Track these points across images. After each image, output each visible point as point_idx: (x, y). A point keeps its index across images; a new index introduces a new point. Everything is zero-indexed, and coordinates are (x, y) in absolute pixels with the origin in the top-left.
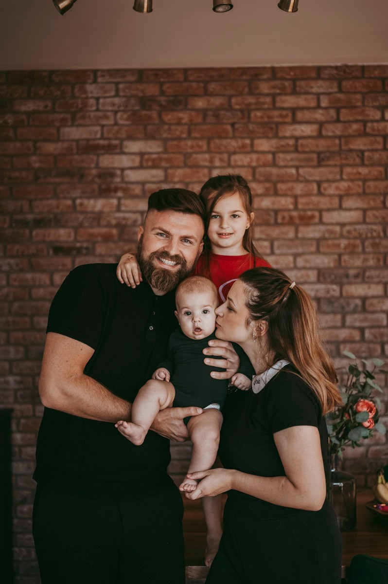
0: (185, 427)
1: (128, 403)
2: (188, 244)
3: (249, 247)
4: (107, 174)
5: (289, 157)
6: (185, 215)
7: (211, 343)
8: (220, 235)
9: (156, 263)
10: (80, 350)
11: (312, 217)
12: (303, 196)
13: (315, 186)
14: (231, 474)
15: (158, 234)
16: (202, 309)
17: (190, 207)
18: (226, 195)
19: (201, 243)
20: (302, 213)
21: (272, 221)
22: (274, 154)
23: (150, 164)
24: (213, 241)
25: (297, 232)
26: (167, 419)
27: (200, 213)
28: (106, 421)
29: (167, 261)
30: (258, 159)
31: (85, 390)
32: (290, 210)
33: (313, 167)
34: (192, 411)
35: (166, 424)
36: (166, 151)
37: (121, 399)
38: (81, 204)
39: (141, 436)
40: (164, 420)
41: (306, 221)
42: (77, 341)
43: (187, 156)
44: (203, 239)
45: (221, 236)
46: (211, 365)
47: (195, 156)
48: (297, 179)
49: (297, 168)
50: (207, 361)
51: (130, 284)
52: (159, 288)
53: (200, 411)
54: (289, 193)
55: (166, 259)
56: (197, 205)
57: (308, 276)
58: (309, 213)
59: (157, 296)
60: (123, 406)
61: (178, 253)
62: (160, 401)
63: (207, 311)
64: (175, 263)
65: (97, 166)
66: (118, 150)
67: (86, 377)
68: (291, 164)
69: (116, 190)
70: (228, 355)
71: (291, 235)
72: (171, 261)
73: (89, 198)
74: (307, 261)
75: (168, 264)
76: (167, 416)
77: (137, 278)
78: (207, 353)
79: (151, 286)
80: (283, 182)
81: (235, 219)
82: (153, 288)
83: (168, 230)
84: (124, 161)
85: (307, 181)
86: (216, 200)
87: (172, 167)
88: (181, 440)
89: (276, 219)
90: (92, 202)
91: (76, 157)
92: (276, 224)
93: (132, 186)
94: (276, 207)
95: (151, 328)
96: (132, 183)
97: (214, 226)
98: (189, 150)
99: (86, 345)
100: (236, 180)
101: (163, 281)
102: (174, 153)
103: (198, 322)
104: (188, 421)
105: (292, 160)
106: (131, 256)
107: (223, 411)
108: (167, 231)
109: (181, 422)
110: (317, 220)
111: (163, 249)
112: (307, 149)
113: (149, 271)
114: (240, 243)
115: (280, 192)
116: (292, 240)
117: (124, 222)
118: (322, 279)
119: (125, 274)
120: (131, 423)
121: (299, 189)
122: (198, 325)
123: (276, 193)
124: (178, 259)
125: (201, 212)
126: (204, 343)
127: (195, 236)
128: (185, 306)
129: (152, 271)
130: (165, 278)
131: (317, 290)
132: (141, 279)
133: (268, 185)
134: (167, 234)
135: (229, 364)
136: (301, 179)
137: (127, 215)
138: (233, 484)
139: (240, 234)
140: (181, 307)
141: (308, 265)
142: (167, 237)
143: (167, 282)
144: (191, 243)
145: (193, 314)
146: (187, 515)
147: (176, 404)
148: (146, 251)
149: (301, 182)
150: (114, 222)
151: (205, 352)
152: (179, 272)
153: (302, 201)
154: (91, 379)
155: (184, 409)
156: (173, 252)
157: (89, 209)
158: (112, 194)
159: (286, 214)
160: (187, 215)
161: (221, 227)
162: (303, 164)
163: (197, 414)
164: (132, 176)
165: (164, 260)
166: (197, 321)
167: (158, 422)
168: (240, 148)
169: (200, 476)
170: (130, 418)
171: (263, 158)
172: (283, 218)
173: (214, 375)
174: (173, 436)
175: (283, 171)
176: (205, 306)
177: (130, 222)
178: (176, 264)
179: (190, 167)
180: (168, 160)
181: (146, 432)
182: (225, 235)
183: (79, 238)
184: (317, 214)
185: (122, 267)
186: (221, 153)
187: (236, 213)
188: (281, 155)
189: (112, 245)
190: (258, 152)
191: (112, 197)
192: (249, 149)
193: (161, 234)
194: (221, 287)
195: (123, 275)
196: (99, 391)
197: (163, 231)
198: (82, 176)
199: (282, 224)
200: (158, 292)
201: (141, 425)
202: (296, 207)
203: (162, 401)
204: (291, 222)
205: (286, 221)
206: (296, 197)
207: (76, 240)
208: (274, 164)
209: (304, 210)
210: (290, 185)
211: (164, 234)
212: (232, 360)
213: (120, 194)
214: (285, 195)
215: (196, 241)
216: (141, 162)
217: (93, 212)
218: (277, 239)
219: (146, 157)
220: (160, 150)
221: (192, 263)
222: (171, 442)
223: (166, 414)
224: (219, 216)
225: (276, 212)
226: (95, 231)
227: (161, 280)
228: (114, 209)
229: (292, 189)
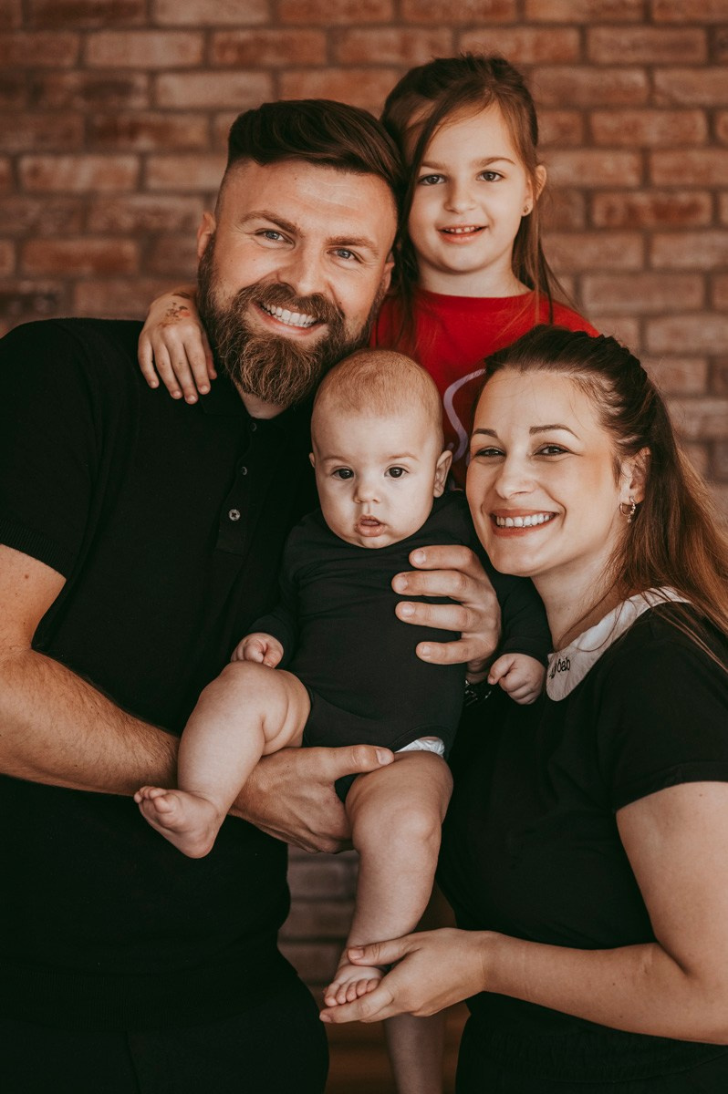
0: (339, 807)
1: (166, 737)
2: (349, 264)
3: (533, 267)
4: (111, 86)
5: (625, 37)
6: (341, 175)
7: (417, 558)
8: (446, 232)
9: (253, 318)
10: (23, 578)
11: (693, 209)
12: (665, 149)
13: (700, 121)
14: (481, 944)
15: (260, 233)
16: (387, 465)
17: (356, 151)
18: (461, 111)
19: (387, 262)
20: (662, 198)
21: (578, 220)
22: (583, 29)
23: (231, 56)
24: (427, 253)
25: (648, 250)
26: (287, 783)
27: (386, 170)
28: (99, 791)
29: (287, 313)
30: (538, 45)
31: (37, 697)
32: (626, 190)
33: (696, 66)
34: (362, 757)
35: (284, 800)
36: (275, 22)
37: (144, 724)
38: (35, 172)
39: (207, 833)
40: (276, 787)
41: (674, 218)
42: (12, 550)
43: (335, 34)
44: (394, 249)
45: (448, 236)
46: (416, 623)
47: (358, 34)
48: (650, 102)
49: (649, 69)
50: (406, 612)
51: (181, 388)
52: (264, 394)
53: (385, 756)
54: (626, 139)
55: (284, 308)
56: (379, 147)
57: (680, 376)
58: (684, 198)
59: (254, 418)
60: (150, 743)
61: (320, 289)
62: (267, 724)
63: (401, 470)
64: (310, 319)
65: (81, 64)
66: (139, 19)
67: (39, 657)
68: (632, 57)
69: (133, 130)
70: (468, 593)
71: (632, 259)
72: (301, 313)
73: (57, 153)
74: (676, 334)
75: (290, 323)
76: (284, 773)
77: (201, 370)
78: (407, 588)
79: (239, 387)
80: (609, 108)
81: (490, 183)
82: (244, 395)
83: (292, 222)
84: (158, 49)
85: (677, 107)
86: (432, 129)
87: (292, 67)
88: (327, 846)
89: (588, 216)
90: (65, 165)
91: (21, 38)
92: (589, 228)
93: (180, 121)
94: (589, 180)
95: (235, 515)
96: (181, 111)
97: (428, 207)
98: (343, 19)
99: (42, 564)
100: (490, 69)
101: (275, 373)
102: (299, 27)
103: (372, 504)
104: (348, 789)
105: (635, 46)
106: (181, 302)
107: (453, 759)
108: (289, 224)
109: (329, 793)
110: (705, 217)
111: (274, 277)
112: (678, 17)
113: (232, 341)
114: (505, 260)
115: (601, 137)
116: (633, 274)
117: (155, 223)
118: (719, 385)
119: (164, 357)
120: (180, 794)
121: (654, 128)
122: (374, 511)
123: (589, 141)
124: (320, 308)
125: (390, 167)
126: (397, 557)
127: (372, 238)
128: (335, 454)
129: (243, 343)
130: (280, 362)
131: (706, 418)
132: (214, 374)
133: (565, 118)
134: (288, 234)
135: (471, 617)
136: (659, 99)
137: (166, 203)
138: (490, 974)
139: (507, 230)
140: (325, 455)
141: (679, 345)
142: (287, 240)
143: (286, 374)
144: (358, 259)
145: (358, 477)
146: (341, 1066)
147: (314, 736)
148: (225, 284)
149: (661, 109)
150: (127, 222)
151: (400, 584)
152: (324, 346)
153: (662, 162)
154: (55, 664)
155: (338, 751)
156: (306, 287)
157: (58, 184)
158: (123, 143)
159: (618, 201)
160: (348, 175)
161: (449, 207)
162: (666, 57)
163: (378, 766)
164: (180, 91)
165: (280, 310)
166: (367, 502)
167: (260, 792)
168: (486, 12)
169: (388, 953)
170: (173, 779)
171: (552, 41)
172: (610, 211)
173: (428, 651)
174: (303, 833)
175: (608, 78)
176: (396, 457)
177: (173, 223)
178: (314, 324)
179: (346, 67)
180: (283, 47)
181: (222, 819)
182: (464, 234)
183: (28, 268)
184: (704, 200)
185: (156, 335)
186: (433, 27)
187: (494, 167)
188: (604, 34)
189: (121, 288)
190: (537, 25)
191: (126, 152)
192: (511, 15)
193: (270, 234)
194: (451, 391)
195: (159, 363)
196: (78, 699)
197: (275, 222)
198: (37, 92)
199: (607, 230)
200: (261, 410)
201: (211, 798)
202: (646, 182)
203: (271, 726)
204: (631, 222)
205: (619, 217)
206: (645, 152)
207: (19, 274)
208: (584, 59)
209: (669, 190)
210: (629, 117)
211: (278, 234)
212: (479, 606)
213: (144, 143)
214: (615, 147)
215: (375, 253)
216: (205, 53)
217: (69, 195)
218: (592, 271)
219: (220, 37)
220: (259, 17)
221: (362, 321)
222: (292, 851)
223: (283, 767)
224: (443, 177)
225: (589, 194)
226: (75, 246)
227: (268, 368)
228: (128, 185)
229: (633, 129)
